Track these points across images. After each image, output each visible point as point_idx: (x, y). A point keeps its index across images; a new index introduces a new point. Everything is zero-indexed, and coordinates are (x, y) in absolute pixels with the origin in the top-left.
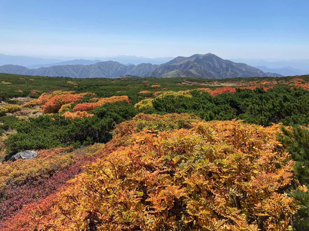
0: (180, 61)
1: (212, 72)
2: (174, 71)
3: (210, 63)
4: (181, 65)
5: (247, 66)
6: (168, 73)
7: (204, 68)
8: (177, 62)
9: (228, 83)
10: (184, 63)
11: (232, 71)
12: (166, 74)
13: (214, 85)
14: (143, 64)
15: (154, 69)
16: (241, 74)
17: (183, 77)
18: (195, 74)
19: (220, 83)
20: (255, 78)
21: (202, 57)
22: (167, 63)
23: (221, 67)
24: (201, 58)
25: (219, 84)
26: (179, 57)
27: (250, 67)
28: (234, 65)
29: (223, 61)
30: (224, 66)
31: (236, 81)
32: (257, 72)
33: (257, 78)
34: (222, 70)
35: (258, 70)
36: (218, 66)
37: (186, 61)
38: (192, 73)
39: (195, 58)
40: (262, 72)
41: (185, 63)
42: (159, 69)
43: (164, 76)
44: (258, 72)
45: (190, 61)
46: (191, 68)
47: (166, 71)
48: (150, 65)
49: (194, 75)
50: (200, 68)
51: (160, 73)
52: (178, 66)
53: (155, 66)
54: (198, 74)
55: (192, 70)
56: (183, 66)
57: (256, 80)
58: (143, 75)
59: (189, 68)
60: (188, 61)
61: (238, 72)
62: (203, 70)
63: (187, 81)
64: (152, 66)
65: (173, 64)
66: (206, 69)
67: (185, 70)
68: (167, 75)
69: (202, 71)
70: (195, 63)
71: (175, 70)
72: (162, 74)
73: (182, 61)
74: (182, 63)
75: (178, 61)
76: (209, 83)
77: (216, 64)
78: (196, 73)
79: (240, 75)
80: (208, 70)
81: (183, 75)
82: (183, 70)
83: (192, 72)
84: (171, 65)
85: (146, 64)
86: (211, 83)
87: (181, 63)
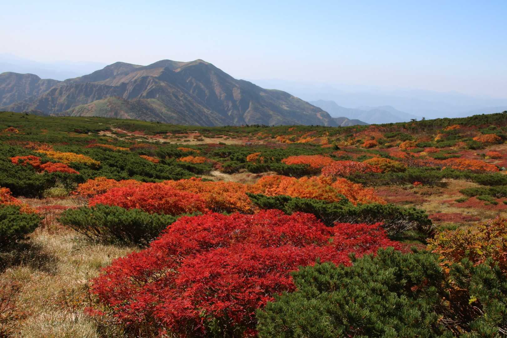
0: (121, 74)
1: (205, 110)
2: (101, 101)
3: (203, 87)
4: (124, 85)
5: (293, 98)
6: (86, 105)
7: (185, 98)
8: (115, 78)
9: (225, 137)
10: (133, 80)
11: (256, 109)
12: (81, 106)
13: (185, 141)
14: (11, 74)
15: (45, 91)
16: (279, 117)
17: (129, 118)
18: (162, 113)
19: (205, 136)
20: (291, 127)
21: (180, 67)
22: (85, 77)
23: (230, 96)
24: (179, 70)
25: (199, 140)
26: (118, 65)
27: (299, 100)
28: (262, 94)
29: (234, 83)
30: (237, 94)
31: (245, 134)
32: (316, 115)
33: (295, 128)
34: (230, 105)
35: (319, 110)
36: (222, 96)
37: (138, 75)
38: (152, 110)
39: (162, 70)
40: (327, 115)
41: (136, 81)
42: (61, 94)
43: (75, 111)
44: (319, 115)
45: (147, 77)
46: (151, 94)
47: (82, 97)
48: (33, 79)
49: (157, 115)
50: (176, 97)
51: (62, 105)
52: (117, 87)
53: (50, 82)
54: (169, 113)
55: (154, 102)
56: (130, 88)
57: (291, 134)
58: (12, 105)
59: (145, 94)
60: (144, 75)
61: (271, 113)
62: (181, 103)
63: (119, 128)
64: (40, 82)
65: (102, 83)
66: (189, 101)
67: (133, 100)
68: (82, 110)
69: (181, 105)
70: (163, 84)
71: (106, 97)
72: (68, 107)
73: (127, 74)
74: (127, 82)
75: (115, 74)
76: (177, 135)
77: (218, 90)
78: (164, 110)
79: (275, 121)
80: (195, 104)
81: (127, 112)
82: (130, 100)
83: (154, 106)
84: (96, 83)
85: (19, 77)
86: (181, 135)
87: (124, 80)
